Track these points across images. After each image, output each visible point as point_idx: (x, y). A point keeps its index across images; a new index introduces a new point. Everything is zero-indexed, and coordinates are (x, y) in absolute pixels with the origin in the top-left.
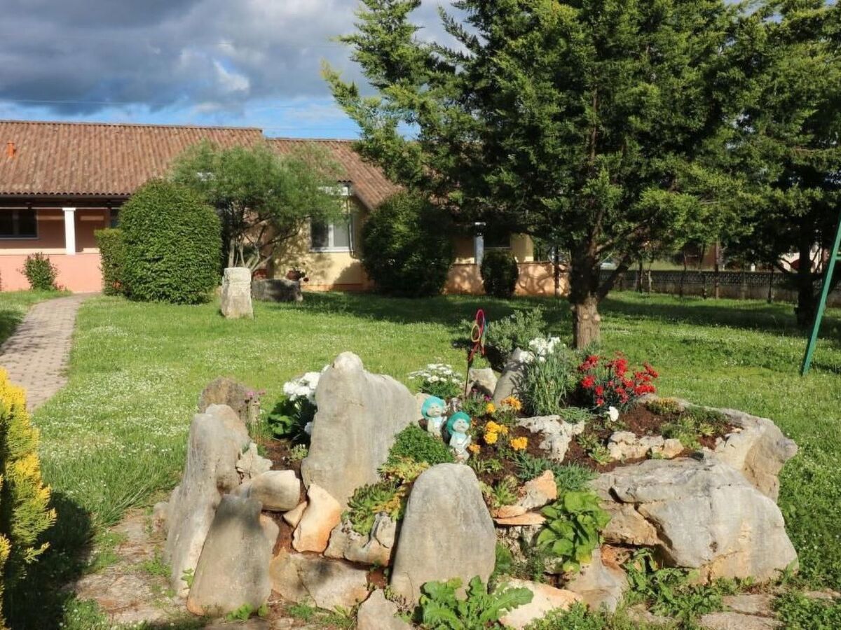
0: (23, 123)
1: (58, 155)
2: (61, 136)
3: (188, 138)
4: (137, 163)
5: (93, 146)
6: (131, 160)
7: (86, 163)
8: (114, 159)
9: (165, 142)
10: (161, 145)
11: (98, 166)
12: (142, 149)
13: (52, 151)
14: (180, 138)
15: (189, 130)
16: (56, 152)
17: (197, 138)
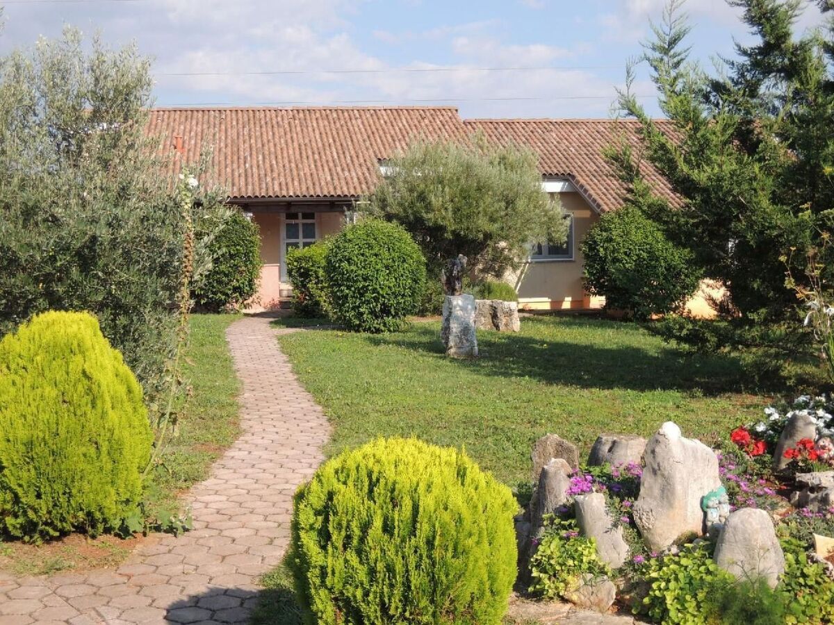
0: (186, 111)
1: (229, 149)
2: (229, 126)
3: (371, 122)
4: (317, 156)
5: (265, 136)
6: (310, 153)
7: (261, 157)
8: (291, 152)
9: (345, 128)
10: (341, 132)
11: (274, 162)
12: (321, 138)
13: (222, 145)
14: (363, 123)
15: (372, 112)
16: (226, 146)
17: (382, 122)
